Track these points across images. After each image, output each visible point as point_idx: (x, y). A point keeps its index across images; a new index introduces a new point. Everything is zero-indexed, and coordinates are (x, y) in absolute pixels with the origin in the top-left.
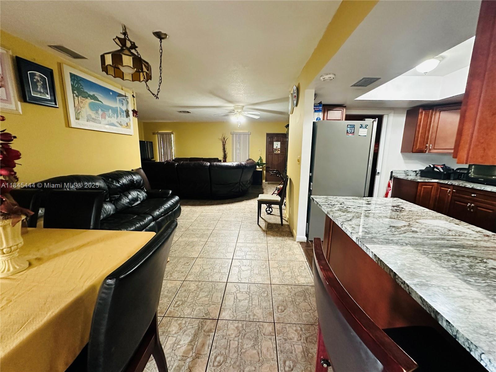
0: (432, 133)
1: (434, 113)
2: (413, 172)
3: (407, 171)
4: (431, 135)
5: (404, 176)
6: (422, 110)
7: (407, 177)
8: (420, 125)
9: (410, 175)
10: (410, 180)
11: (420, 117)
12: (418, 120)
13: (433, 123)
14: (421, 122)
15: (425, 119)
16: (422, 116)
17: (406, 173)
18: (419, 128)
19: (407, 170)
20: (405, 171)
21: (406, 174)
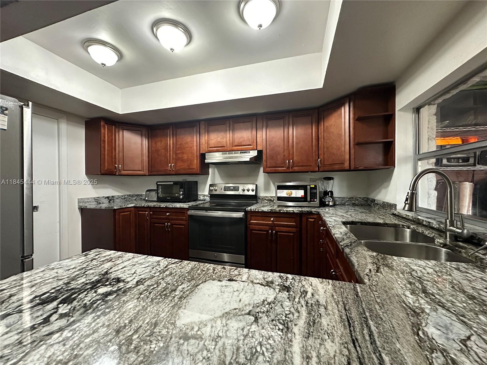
0: (119, 152)
1: (117, 131)
2: (105, 198)
3: (98, 199)
4: (118, 154)
5: (95, 204)
6: (104, 123)
7: (100, 206)
8: (104, 141)
9: (103, 203)
10: (104, 208)
11: (102, 131)
12: (101, 134)
13: (118, 141)
14: (105, 137)
15: (110, 134)
16: (105, 131)
17: (97, 200)
18: (105, 144)
19: (98, 197)
20: (96, 198)
21: (97, 202)
